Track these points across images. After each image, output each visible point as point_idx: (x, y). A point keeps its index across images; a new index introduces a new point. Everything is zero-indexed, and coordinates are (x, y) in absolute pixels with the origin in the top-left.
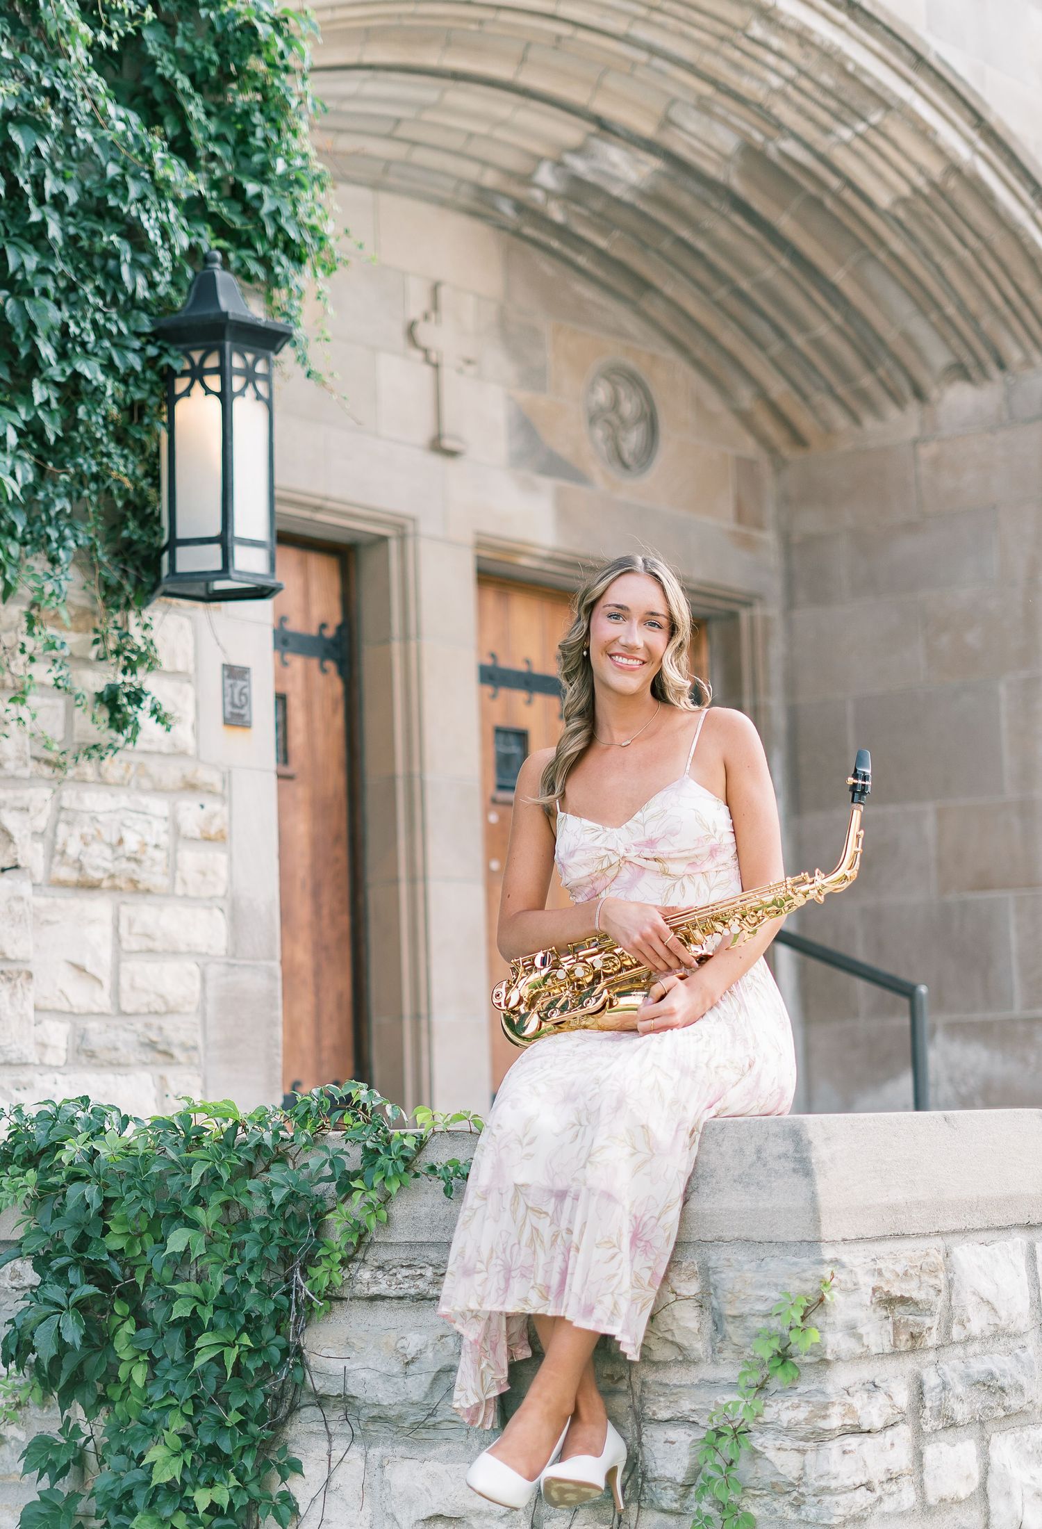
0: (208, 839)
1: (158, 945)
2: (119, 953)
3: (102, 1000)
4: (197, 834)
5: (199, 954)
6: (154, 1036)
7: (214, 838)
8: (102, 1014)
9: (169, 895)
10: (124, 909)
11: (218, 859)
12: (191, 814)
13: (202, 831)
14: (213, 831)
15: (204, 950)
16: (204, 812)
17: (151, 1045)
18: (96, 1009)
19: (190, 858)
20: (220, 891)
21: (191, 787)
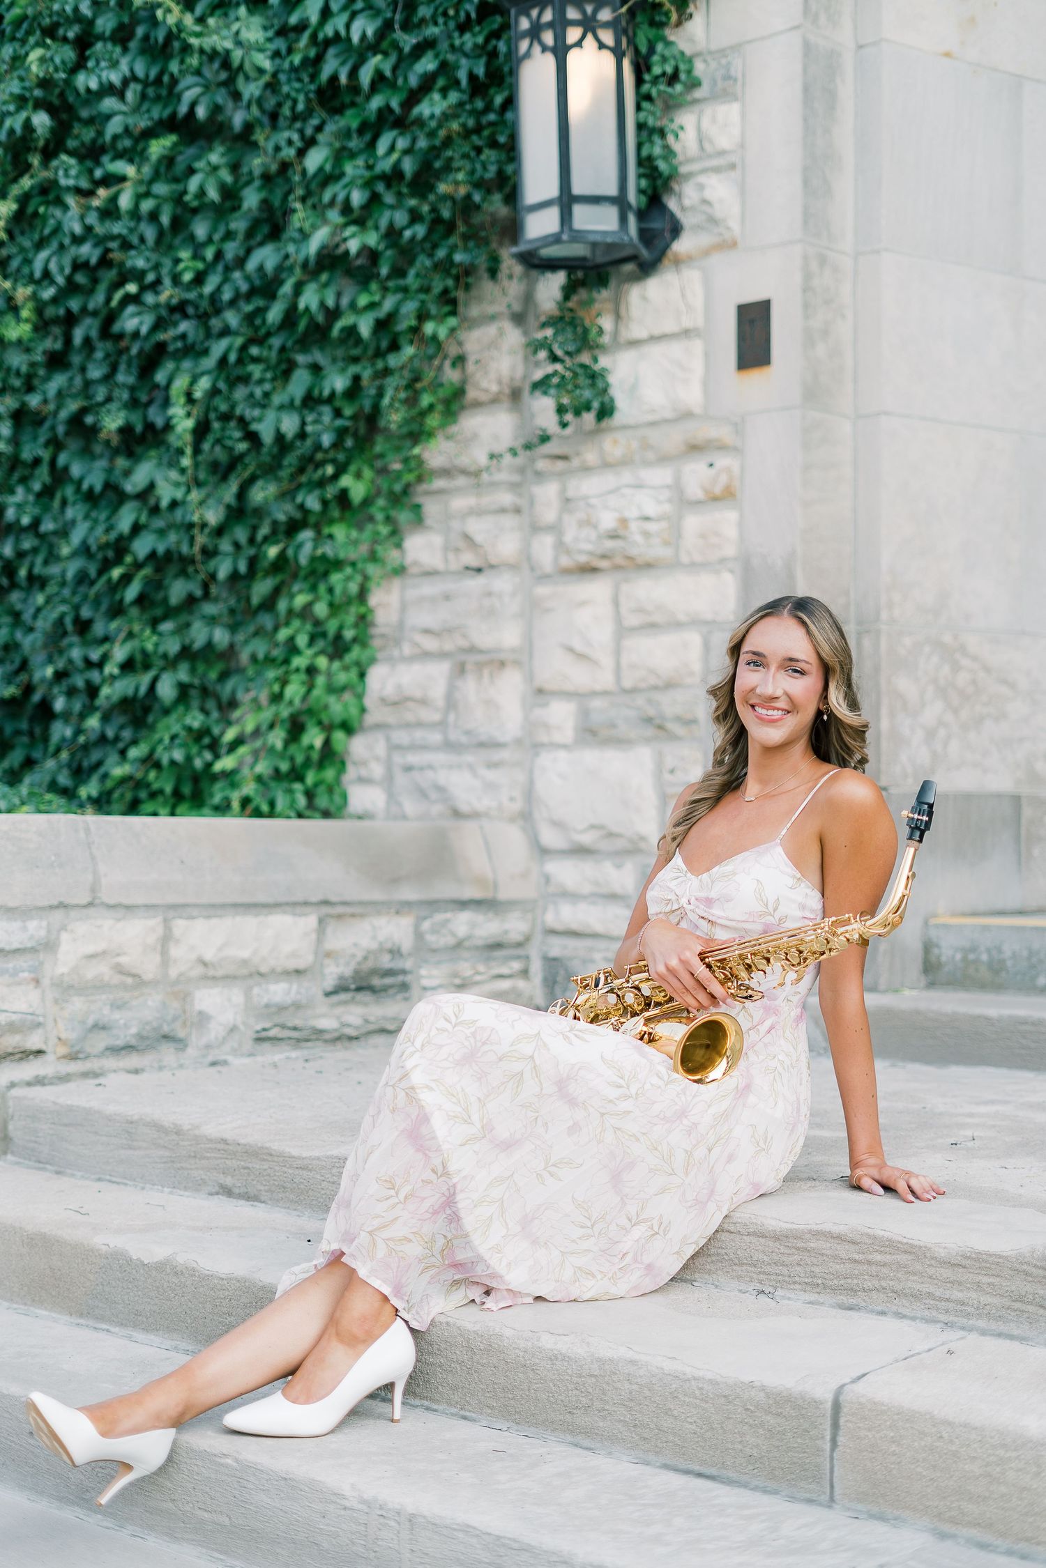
0: (715, 499)
1: (657, 618)
2: (622, 631)
3: (605, 679)
4: (700, 495)
5: (706, 623)
6: (651, 712)
7: (724, 496)
8: (605, 693)
9: (674, 565)
10: (625, 588)
11: (727, 520)
12: (696, 475)
13: (706, 491)
14: (718, 490)
15: (709, 617)
16: (712, 471)
17: (649, 720)
18: (598, 687)
19: (693, 523)
20: (730, 551)
21: (695, 448)
